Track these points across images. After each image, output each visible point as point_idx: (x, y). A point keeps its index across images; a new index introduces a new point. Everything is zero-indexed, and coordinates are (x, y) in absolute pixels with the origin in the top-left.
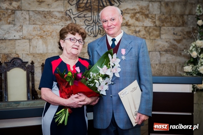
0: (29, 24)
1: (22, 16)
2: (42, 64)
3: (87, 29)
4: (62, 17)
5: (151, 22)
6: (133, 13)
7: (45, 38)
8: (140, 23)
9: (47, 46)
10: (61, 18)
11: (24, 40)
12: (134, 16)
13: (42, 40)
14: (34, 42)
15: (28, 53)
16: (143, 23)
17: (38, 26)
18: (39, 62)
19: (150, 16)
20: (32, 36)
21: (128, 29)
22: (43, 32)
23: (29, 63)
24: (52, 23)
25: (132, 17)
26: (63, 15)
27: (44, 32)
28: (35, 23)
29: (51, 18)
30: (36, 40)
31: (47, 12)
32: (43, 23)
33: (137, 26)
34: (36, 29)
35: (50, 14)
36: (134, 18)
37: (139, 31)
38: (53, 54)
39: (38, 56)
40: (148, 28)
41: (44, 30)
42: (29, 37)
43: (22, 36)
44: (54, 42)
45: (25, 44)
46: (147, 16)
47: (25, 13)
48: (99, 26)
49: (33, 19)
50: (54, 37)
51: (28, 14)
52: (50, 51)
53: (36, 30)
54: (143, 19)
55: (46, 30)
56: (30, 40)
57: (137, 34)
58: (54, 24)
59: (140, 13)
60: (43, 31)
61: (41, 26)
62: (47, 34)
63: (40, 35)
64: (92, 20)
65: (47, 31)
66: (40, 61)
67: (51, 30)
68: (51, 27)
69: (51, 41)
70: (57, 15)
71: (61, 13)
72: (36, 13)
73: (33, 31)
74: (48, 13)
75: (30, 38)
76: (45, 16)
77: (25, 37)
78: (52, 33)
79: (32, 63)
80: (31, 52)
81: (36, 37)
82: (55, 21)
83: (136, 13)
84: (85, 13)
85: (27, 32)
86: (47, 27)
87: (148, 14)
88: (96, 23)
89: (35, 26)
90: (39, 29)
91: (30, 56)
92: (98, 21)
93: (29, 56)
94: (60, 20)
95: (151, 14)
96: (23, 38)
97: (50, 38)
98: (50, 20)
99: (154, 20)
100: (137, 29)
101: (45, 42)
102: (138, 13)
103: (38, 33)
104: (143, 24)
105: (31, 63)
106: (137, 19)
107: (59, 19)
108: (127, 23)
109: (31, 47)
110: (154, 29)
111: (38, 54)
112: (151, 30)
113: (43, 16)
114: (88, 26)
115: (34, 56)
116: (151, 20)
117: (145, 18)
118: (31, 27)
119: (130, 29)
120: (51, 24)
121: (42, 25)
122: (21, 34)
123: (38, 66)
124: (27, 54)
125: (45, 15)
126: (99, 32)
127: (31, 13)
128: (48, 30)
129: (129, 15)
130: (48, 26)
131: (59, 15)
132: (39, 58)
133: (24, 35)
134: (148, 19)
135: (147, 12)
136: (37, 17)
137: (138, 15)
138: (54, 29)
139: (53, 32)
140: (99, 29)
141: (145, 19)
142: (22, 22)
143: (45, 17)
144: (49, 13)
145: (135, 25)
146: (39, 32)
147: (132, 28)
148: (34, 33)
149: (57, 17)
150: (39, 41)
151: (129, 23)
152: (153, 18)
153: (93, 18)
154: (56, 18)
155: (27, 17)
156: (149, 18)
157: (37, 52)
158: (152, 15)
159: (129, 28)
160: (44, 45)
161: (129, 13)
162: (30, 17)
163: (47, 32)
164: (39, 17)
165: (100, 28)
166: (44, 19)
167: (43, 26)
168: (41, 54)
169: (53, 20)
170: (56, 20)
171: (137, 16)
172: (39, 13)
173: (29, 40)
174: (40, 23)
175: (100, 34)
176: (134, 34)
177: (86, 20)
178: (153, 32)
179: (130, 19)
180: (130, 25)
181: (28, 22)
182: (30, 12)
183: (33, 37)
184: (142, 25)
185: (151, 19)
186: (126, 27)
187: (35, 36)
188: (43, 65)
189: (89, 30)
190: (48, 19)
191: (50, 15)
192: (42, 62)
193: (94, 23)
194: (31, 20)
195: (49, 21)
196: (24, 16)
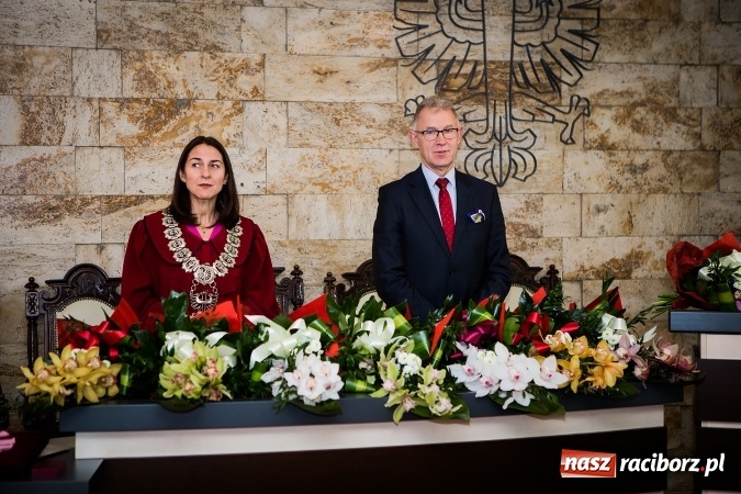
0: (288, 145)
1: (265, 119)
2: (325, 276)
3: (471, 161)
4: (392, 122)
5: (685, 136)
6: (624, 106)
7: (337, 190)
8: (649, 138)
9: (342, 217)
10: (389, 125)
11: (271, 196)
12: (629, 114)
13: (326, 196)
14: (301, 204)
15: (283, 239)
16: (659, 139)
17: (315, 152)
18: (316, 269)
19: (682, 113)
20: (296, 183)
21: (608, 159)
22: (330, 170)
23: (287, 274)
24: (359, 143)
25: (620, 120)
26: (395, 116)
27: (335, 170)
28: (307, 142)
29: (355, 126)
30: (309, 197)
31: (342, 107)
32: (331, 142)
33: (637, 150)
34: (309, 163)
35: (354, 111)
36: (629, 122)
37: (645, 167)
38: (362, 242)
39: (314, 248)
40: (676, 155)
41: (334, 163)
42: (286, 186)
43: (264, 186)
44: (365, 205)
45: (274, 210)
46: (671, 115)
47: (275, 110)
48: (510, 151)
49: (298, 128)
50: (364, 189)
51: (284, 113)
52: (351, 235)
53: (309, 165)
54: (659, 126)
55: (340, 165)
56: (288, 197)
57: (639, 176)
58: (366, 145)
59: (649, 106)
60: (331, 166)
61: (324, 152)
62: (344, 176)
63: (321, 181)
64: (490, 130)
65: (343, 168)
66: (318, 266)
67: (355, 167)
68: (356, 153)
69: (356, 199)
70: (374, 116)
71: (388, 108)
72: (310, 110)
73: (300, 168)
74: (346, 111)
75: (290, 192)
76: (336, 119)
77: (273, 186)
78: (359, 173)
79: (297, 272)
80: (292, 238)
81: (310, 187)
82: (370, 134)
83: (635, 105)
84: (466, 109)
85: (280, 170)
86: (345, 157)
87: (674, 109)
88: (501, 141)
89: (304, 151)
90: (317, 161)
91: (288, 249)
92: (507, 134)
93: (286, 249)
94: (384, 131)
95: (686, 109)
96: (268, 192)
97: (351, 189)
98: (352, 132)
99: (696, 130)
100: (639, 160)
101: (337, 205)
102: (642, 104)
103: (313, 176)
104: (658, 143)
105: (292, 273)
106: (638, 127)
107: (380, 128)
108: (603, 138)
109: (293, 220)
110: (696, 159)
111: (313, 243)
112: (684, 163)
113: (329, 118)
114: (476, 150)
115: (299, 250)
116: (684, 128)
117: (666, 122)
118: (295, 155)
119: (613, 158)
120: (357, 145)
121: (326, 150)
122: (261, 177)
123: (314, 281)
124: (280, 243)
125: (339, 117)
126: (513, 171)
127: (295, 111)
128: (345, 164)
129: (609, 114)
130: (347, 152)
131: (382, 116)
132: (316, 256)
133: (272, 182)
134: (674, 126)
135: (674, 102)
136: (312, 122)
137: (640, 113)
138: (365, 161)
139: (361, 169)
140: (511, 159)
141: (665, 126)
142: (266, 140)
143: (337, 122)
144: (351, 108)
145: (631, 146)
146: (317, 173)
147: (622, 156)
148: (303, 174)
149: (374, 121)
150: (316, 200)
151: (610, 141)
152: (691, 123)
153: (491, 124)
154: (371, 123)
155: (282, 122)
156: (678, 122)
157: (312, 238)
158: (690, 111)
159: (611, 155)
160: (334, 215)
161: (609, 107)
162: (290, 124)
163: (342, 172)
164: (318, 121)
165: (514, 156)
166: (335, 130)
167: (330, 153)
168: (324, 244)
169: (362, 130)
170: (371, 130)
171: (637, 117)
172: (318, 108)
173: (287, 199)
174: (320, 142)
175: (513, 177)
176: (627, 175)
177: (470, 129)
178: (693, 169)
179: (614, 127)
180: (613, 144)
181: (282, 140)
182: (290, 108)
183: (297, 187)
184: (656, 146)
185: (684, 124)
186: (601, 153)
187: (306, 185)
188: (330, 279)
189: (480, 164)
190: (346, 130)
191: (353, 117)
192: (326, 270)
193: (494, 140)
194: (292, 134)
195: (349, 137)
196: (273, 121)
